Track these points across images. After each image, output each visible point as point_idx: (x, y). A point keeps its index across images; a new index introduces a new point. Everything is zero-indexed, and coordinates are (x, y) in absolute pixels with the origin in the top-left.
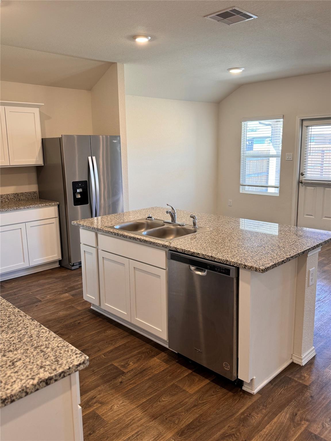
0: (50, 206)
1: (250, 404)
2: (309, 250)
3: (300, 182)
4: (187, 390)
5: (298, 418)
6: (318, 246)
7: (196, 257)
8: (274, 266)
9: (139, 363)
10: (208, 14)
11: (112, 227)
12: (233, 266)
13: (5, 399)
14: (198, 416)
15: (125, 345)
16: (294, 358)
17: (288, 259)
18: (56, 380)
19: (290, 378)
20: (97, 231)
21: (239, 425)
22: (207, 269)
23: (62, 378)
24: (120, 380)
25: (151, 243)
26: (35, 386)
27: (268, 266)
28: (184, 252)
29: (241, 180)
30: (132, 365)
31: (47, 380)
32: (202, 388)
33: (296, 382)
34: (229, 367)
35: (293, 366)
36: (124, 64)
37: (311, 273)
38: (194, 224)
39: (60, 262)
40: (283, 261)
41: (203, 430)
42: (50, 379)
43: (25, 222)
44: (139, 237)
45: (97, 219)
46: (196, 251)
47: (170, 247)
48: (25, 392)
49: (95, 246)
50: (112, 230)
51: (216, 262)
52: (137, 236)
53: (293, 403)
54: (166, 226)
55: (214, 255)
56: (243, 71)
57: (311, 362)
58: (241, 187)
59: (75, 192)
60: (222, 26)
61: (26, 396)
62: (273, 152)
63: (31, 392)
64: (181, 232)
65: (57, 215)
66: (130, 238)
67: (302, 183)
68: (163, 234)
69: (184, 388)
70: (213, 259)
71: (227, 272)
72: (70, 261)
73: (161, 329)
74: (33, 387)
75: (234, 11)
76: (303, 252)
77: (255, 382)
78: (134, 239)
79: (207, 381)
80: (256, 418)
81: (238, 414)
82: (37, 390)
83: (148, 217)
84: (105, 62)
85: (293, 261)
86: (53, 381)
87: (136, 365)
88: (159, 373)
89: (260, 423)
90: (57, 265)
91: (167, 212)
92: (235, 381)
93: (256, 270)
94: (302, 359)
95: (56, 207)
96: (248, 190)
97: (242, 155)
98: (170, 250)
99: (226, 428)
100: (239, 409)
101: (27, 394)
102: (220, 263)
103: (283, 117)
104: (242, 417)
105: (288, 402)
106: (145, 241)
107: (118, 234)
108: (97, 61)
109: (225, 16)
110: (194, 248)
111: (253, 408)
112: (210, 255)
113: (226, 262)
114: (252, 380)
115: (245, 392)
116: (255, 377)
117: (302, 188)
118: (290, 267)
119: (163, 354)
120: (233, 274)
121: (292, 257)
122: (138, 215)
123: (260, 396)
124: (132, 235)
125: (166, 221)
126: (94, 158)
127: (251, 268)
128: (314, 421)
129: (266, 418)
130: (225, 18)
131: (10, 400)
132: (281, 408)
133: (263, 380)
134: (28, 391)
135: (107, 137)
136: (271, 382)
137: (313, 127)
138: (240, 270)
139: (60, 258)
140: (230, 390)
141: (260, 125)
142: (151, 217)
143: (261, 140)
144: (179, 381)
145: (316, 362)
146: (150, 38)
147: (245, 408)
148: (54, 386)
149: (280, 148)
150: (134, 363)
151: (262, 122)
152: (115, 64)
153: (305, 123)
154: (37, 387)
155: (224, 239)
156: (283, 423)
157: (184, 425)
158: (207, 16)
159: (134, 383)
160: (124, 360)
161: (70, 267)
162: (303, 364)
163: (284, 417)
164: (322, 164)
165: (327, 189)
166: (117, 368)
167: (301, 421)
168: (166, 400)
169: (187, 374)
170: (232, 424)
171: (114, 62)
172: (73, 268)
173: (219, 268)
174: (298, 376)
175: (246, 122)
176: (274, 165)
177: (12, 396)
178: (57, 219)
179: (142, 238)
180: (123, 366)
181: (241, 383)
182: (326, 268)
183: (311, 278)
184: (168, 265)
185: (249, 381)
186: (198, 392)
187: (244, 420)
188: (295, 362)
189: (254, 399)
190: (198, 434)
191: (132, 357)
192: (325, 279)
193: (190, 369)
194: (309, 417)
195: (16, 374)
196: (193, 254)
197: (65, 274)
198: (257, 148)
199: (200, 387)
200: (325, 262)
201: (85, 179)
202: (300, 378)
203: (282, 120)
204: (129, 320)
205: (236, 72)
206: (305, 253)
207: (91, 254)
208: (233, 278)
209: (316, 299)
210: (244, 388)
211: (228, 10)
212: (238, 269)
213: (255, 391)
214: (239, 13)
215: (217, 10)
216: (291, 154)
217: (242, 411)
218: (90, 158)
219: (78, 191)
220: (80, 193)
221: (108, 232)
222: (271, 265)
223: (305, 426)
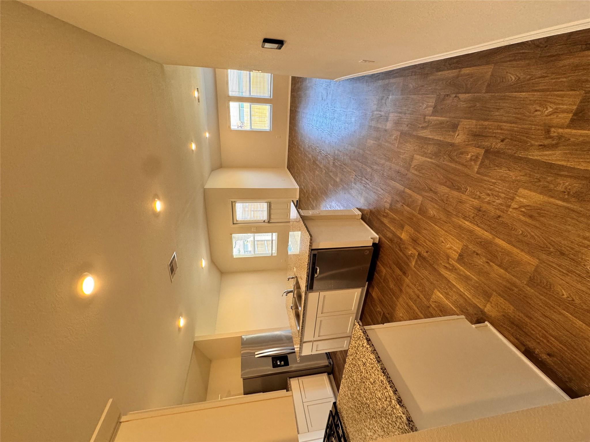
0: (290, 384)
1: (383, 238)
2: (300, 215)
3: (269, 222)
4: (384, 273)
5: (385, 214)
6: (298, 211)
7: (309, 274)
8: (308, 231)
9: (377, 305)
10: (170, 280)
11: (299, 331)
12: (311, 252)
13: (378, 361)
14: (395, 266)
15: (369, 316)
16: (359, 218)
17: (305, 225)
18: (368, 336)
19: (369, 219)
20: (302, 343)
21: (394, 243)
22: (315, 267)
23: (366, 333)
24: (387, 315)
25: (305, 303)
26: (371, 346)
27: (308, 234)
28: (307, 281)
29: (268, 255)
30: (379, 309)
31: (367, 341)
32: (382, 265)
33: (369, 216)
34: (366, 251)
35: (363, 218)
36: (196, 336)
37: (312, 213)
38: (293, 278)
39: (329, 374)
40: (306, 227)
41: (401, 262)
42: (367, 339)
43: (303, 403)
44: (302, 311)
45: (296, 348)
46: (306, 274)
47: (305, 290)
48: (374, 351)
49: (312, 343)
50: (300, 331)
51: (310, 262)
52: (302, 313)
53: (379, 217)
54: (295, 296)
55: (307, 264)
56: (203, 259)
57: (360, 209)
58: (273, 255)
59: (280, 366)
60: (177, 271)
61: (376, 351)
62: (252, 239)
63: (374, 348)
64: (298, 286)
65: (297, 378)
66: (303, 317)
67: (269, 221)
68: (299, 297)
69: (384, 275)
70: (309, 264)
71: (315, 255)
72: (327, 366)
73: (355, 293)
74: (371, 348)
75: (170, 265)
76: (301, 218)
77: (372, 237)
78: (304, 314)
79: (378, 262)
80: (389, 235)
81: (390, 244)
82: (373, 345)
83: (291, 308)
84: (193, 350)
85: (306, 222)
86: (368, 338)
87: (378, 306)
88: (380, 292)
89: (391, 232)
90: (332, 376)
91: (286, 295)
92: (373, 247)
93: (311, 240)
94: (358, 214)
95: (291, 379)
96: (275, 251)
97: (253, 256)
98: (307, 290)
99: (396, 249)
100: (387, 244)
101: (375, 350)
102: (310, 260)
103: (231, 234)
104: (390, 242)
105: (379, 219)
106: (304, 307)
107: (302, 326)
108: (192, 356)
109: (172, 270)
110: (305, 275)
111: (385, 236)
112: (307, 265)
113: (310, 256)
114: (371, 238)
115: (379, 242)
116: (370, 237)
117: (272, 221)
118: (310, 224)
119: (370, 291)
120: (315, 252)
121: (304, 223)
122: (291, 316)
123: (379, 234)
124: (302, 316)
125: (293, 297)
126: (256, 353)
127: (311, 243)
128: (384, 206)
129: (388, 229)
130: (174, 270)
131: (378, 359)
132: (382, 223)
133: (372, 233)
134: (373, 350)
135: (242, 348)
136: (372, 229)
137: (237, 218)
138: (313, 248)
139: (326, 374)
140: (380, 250)
141: (236, 248)
142: (291, 307)
143: (245, 246)
144: (381, 278)
145: (359, 207)
146: (181, 317)
147: (386, 240)
148: (371, 337)
149: (250, 234)
150: (377, 308)
151: (234, 247)
152: (194, 342)
153: (235, 222)
154: (371, 345)
155: (299, 260)
156: (389, 221)
157: (401, 272)
158: (171, 281)
159: (387, 306)
160: (377, 315)
161: (331, 366)
162: (361, 213)
163: (386, 221)
164: (258, 211)
165: (272, 208)
166: (382, 318)
167: (385, 212)
168: (392, 285)
169: (377, 274)
170: (395, 246)
171: (193, 343)
172: (332, 363)
173: (313, 259)
174: (367, 216)
175: (234, 256)
176: (260, 237)
177: (376, 358)
178: (299, 378)
179: (302, 309)
180: (380, 314)
181: (374, 244)
182: (314, 205)
183: (315, 213)
184: (316, 291)
185: (372, 240)
186: (383, 267)
187: (391, 241)
188: (360, 218)
189: (381, 236)
190: (403, 264)
191: (375, 310)
192: (320, 206)
193: (374, 273)
194: (383, 209)
195: (368, 360)
196: (308, 276)
197: (336, 369)
198: (250, 248)
199: (381, 266)
200: (311, 206)
201: (270, 359)
202: (368, 215)
203: (233, 235)
204: (355, 315)
205: (204, 263)
206: (302, 217)
207: (317, 346)
208: (318, 252)
209: (330, 209)
210: (377, 242)
211: (170, 268)
212: (312, 250)
213: (377, 236)
214: (172, 262)
215: (169, 274)
216: (253, 228)
217: (388, 242)
218: (256, 356)
219: (279, 363)
220: (280, 362)
221: (302, 333)
222: (308, 233)
223: (387, 211)
